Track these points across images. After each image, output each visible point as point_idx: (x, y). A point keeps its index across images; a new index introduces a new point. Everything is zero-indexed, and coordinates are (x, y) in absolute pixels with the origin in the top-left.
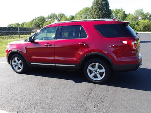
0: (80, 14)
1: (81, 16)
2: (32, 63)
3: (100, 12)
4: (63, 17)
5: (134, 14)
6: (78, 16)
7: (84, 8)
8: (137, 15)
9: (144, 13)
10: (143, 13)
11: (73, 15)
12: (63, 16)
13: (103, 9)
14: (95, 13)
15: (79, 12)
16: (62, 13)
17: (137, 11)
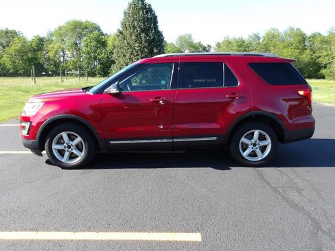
0: (61, 35)
1: (63, 40)
2: (112, 142)
3: (143, 35)
4: (16, 38)
5: (177, 43)
6: (54, 38)
7: (68, 22)
8: (182, 45)
9: (194, 42)
10: (192, 42)
11: (42, 36)
12: (13, 37)
13: (148, 30)
14: (134, 38)
15: (56, 31)
16: (10, 29)
17: (181, 38)
